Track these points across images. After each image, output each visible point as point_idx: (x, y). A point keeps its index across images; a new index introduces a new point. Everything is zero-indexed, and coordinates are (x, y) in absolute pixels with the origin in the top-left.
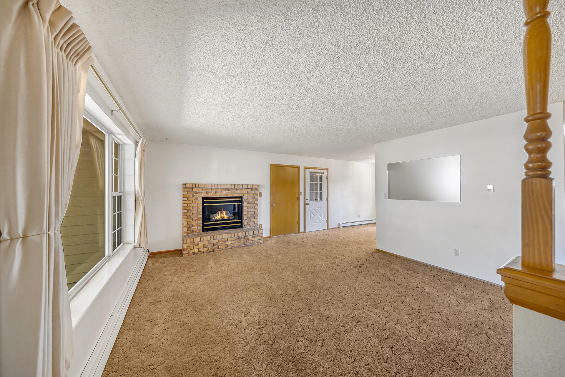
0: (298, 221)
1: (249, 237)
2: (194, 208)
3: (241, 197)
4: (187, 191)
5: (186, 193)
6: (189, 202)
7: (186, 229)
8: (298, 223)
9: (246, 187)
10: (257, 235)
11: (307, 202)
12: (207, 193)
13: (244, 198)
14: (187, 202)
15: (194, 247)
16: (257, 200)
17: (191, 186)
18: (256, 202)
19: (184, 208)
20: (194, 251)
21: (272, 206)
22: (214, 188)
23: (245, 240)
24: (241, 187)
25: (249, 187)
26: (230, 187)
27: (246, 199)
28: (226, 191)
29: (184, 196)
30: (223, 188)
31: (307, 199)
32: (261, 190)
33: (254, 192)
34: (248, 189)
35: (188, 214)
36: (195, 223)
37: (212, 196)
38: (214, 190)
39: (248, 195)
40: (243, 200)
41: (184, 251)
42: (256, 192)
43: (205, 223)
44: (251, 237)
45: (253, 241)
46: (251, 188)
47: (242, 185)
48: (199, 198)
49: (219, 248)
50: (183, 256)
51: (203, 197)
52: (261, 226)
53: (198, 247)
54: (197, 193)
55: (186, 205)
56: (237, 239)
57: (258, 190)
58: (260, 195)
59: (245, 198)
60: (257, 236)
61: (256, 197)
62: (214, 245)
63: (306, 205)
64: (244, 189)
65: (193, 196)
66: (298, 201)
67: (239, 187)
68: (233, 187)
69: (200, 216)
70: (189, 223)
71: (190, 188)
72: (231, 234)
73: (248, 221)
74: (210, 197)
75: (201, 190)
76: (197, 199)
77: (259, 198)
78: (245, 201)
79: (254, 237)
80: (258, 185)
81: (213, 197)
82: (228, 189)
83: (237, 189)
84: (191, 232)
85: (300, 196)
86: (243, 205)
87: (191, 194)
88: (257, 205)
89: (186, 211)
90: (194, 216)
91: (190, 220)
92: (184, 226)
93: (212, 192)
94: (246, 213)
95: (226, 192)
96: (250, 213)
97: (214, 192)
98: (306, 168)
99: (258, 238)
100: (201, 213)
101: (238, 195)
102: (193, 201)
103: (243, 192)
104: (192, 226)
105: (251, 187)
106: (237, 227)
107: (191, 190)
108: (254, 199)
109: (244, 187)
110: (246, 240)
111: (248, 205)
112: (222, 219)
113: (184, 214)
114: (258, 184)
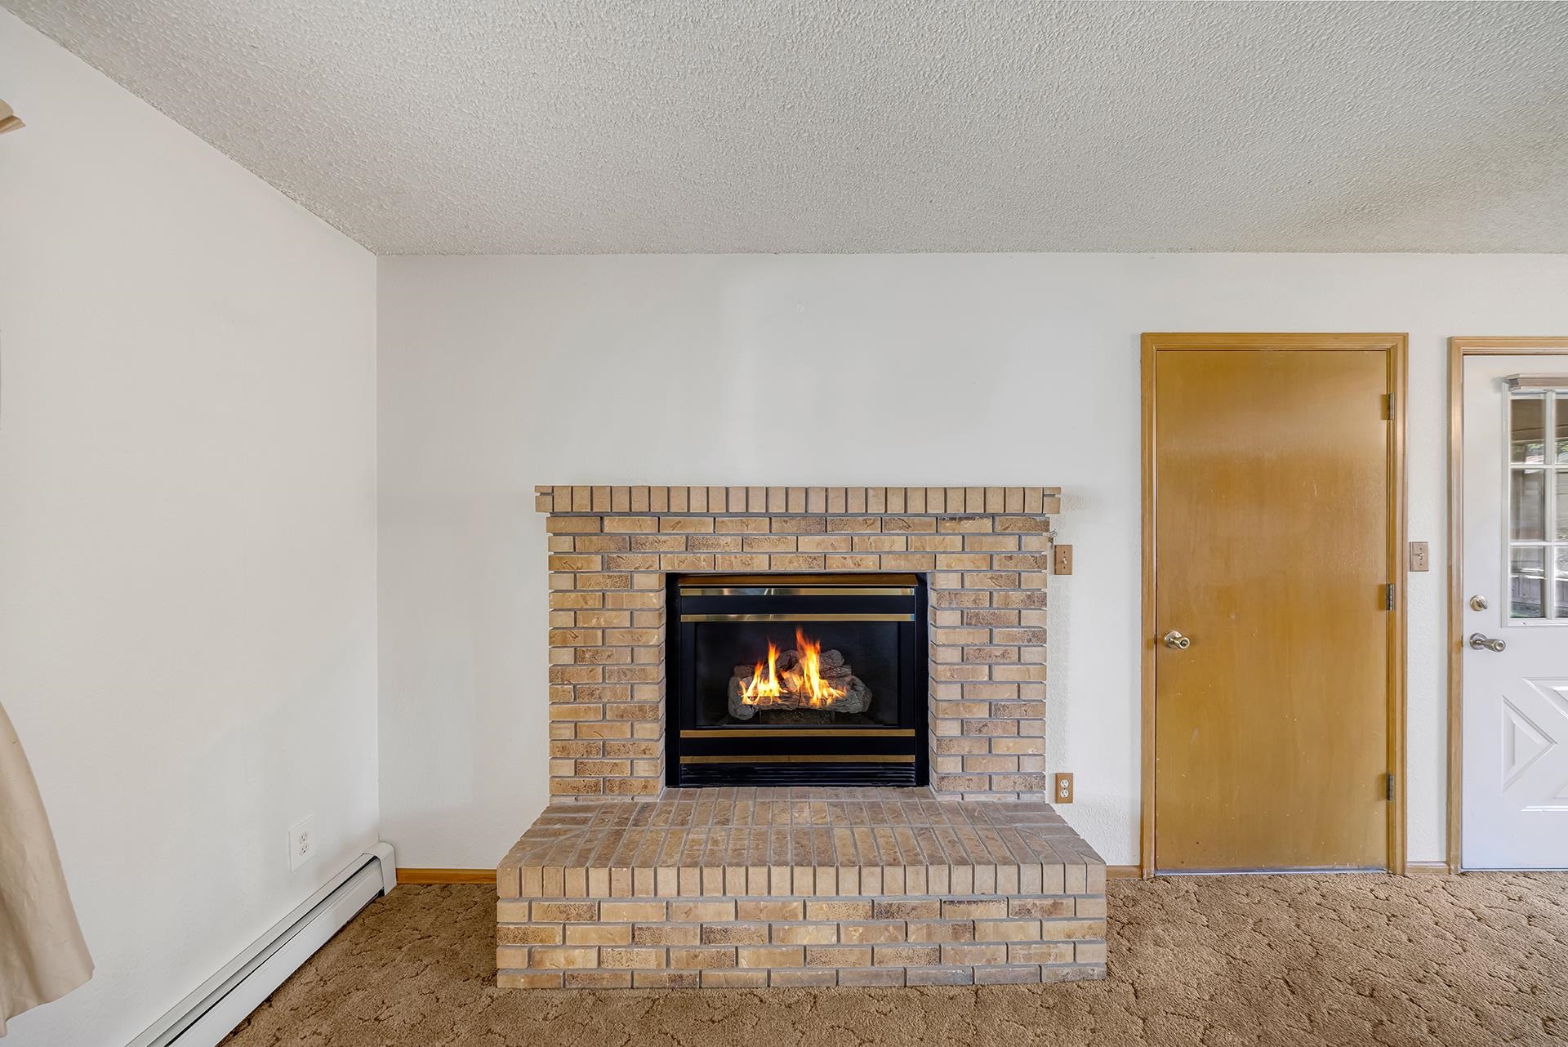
0: (1383, 770)
1: (977, 912)
2: (614, 638)
3: (921, 580)
4: (574, 535)
5: (565, 544)
6: (582, 604)
7: (567, 768)
8: (1389, 787)
9: (955, 507)
10: (1050, 901)
11: (1473, 624)
12: (690, 545)
13: (937, 587)
14: (571, 599)
15: (570, 930)
16: (1038, 600)
17: (582, 504)
18: (1031, 617)
19: (558, 639)
20: (569, 961)
21: (1155, 642)
22: (728, 513)
23: (943, 934)
24: (916, 506)
25: (975, 506)
26: (837, 507)
27: (955, 594)
28: (808, 533)
29: (557, 563)
30: (787, 516)
31: (1479, 605)
32: (1067, 529)
33: (1011, 544)
34: (971, 517)
35: (582, 676)
36: (616, 734)
37: (720, 570)
38: (731, 525)
39: (967, 562)
40: (932, 598)
41: (507, 951)
42: (1033, 543)
43: (685, 734)
44: (998, 910)
45: (1020, 951)
46: (993, 516)
47: (921, 494)
48: (641, 580)
49: (743, 963)
50: (499, 985)
51: (670, 569)
52: (1064, 784)
53: (591, 932)
54: (631, 544)
55: (566, 619)
56: (880, 912)
57: (1046, 525)
58: (1062, 561)
59: (942, 582)
60: (1053, 911)
61: (1031, 580)
62: (706, 935)
63: (1467, 651)
64: (938, 519)
65: (606, 565)
66: (1390, 622)
67: (896, 505)
68: (856, 506)
69: (653, 692)
70: (584, 731)
71: (581, 515)
72: (832, 870)
73: (966, 746)
74: (711, 570)
75: (648, 525)
76: (628, 582)
77: (1055, 585)
78: (945, 604)
79: (1025, 912)
80: (1050, 495)
81: (728, 570)
82: (824, 523)
83: (885, 522)
84: (596, 785)
85: (1409, 573)
86: (935, 636)
87: (596, 553)
88: (1039, 637)
89: (566, 656)
90: (615, 694)
91: (588, 713)
92: (560, 750)
93: (723, 540)
94: (954, 692)
95: (809, 544)
96: (987, 693)
97: (730, 543)
98: (1457, 351)
99: (1055, 928)
100: (660, 673)
101: (891, 565)
102: (609, 600)
103: (932, 542)
104: (605, 751)
105: (995, 506)
106: (890, 773)
107: (592, 526)
108: (1016, 597)
109: (936, 508)
110: (957, 932)
111: (964, 636)
112: (793, 709)
113: (557, 675)
114: (1048, 482)
